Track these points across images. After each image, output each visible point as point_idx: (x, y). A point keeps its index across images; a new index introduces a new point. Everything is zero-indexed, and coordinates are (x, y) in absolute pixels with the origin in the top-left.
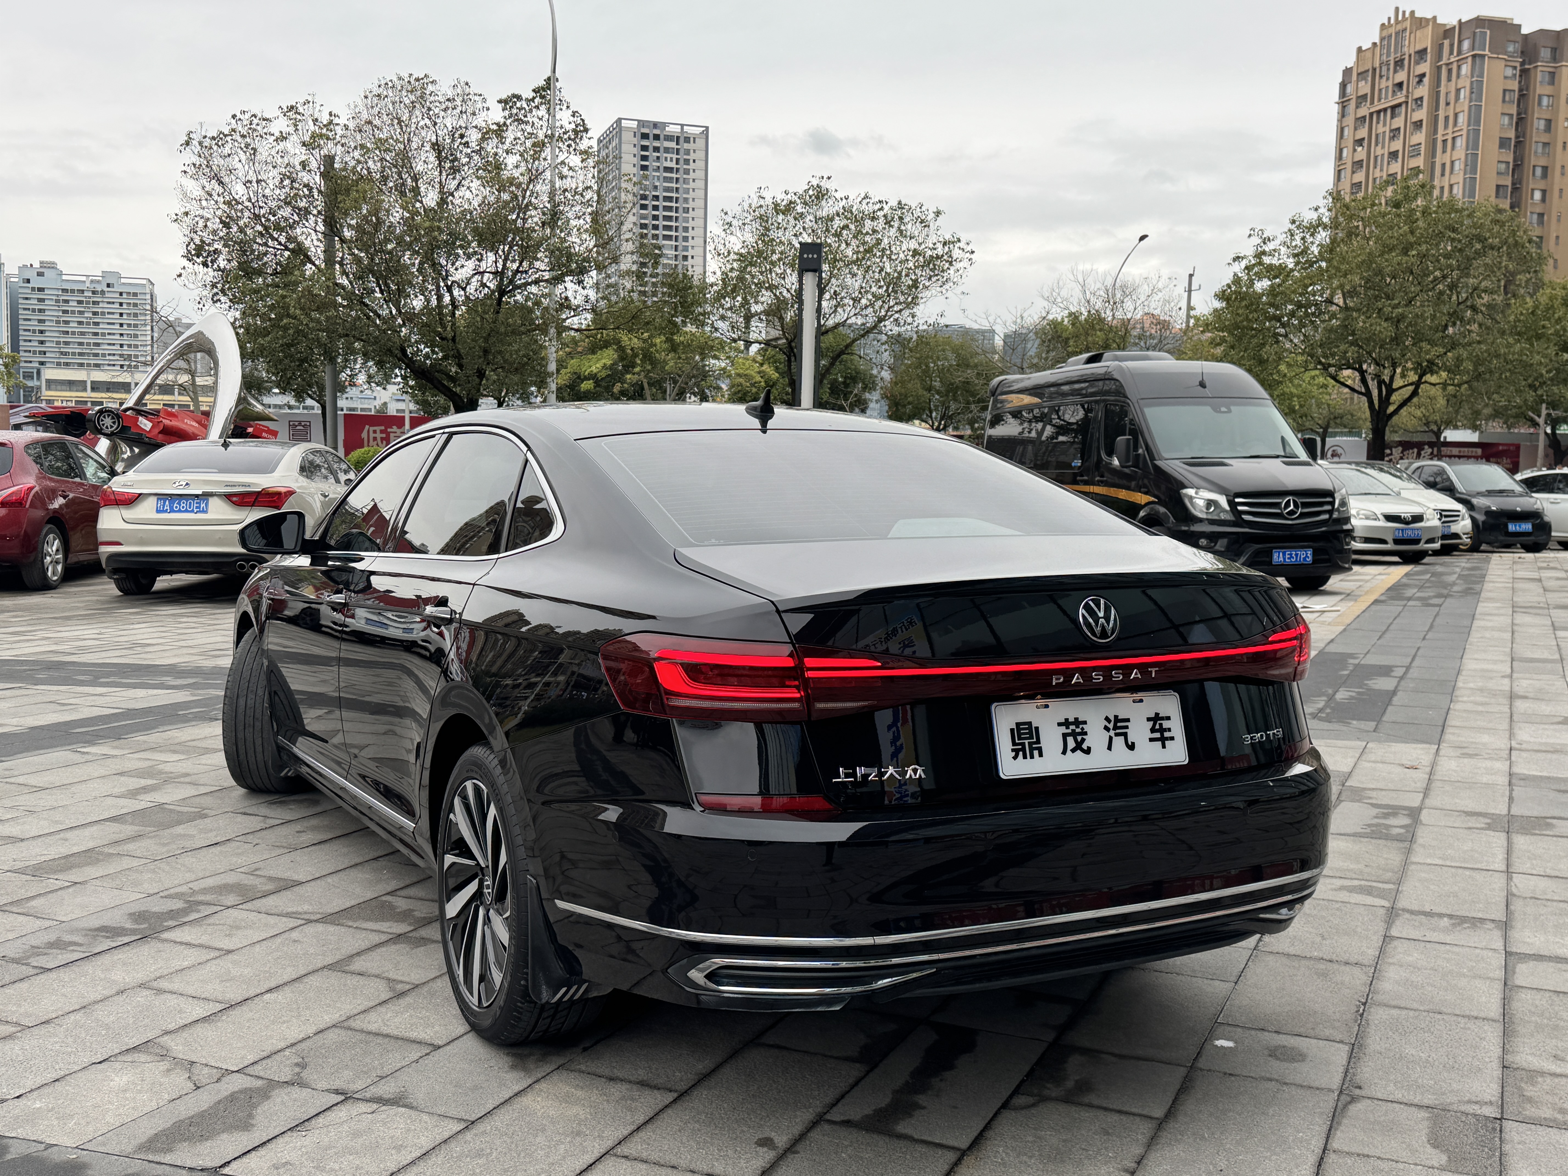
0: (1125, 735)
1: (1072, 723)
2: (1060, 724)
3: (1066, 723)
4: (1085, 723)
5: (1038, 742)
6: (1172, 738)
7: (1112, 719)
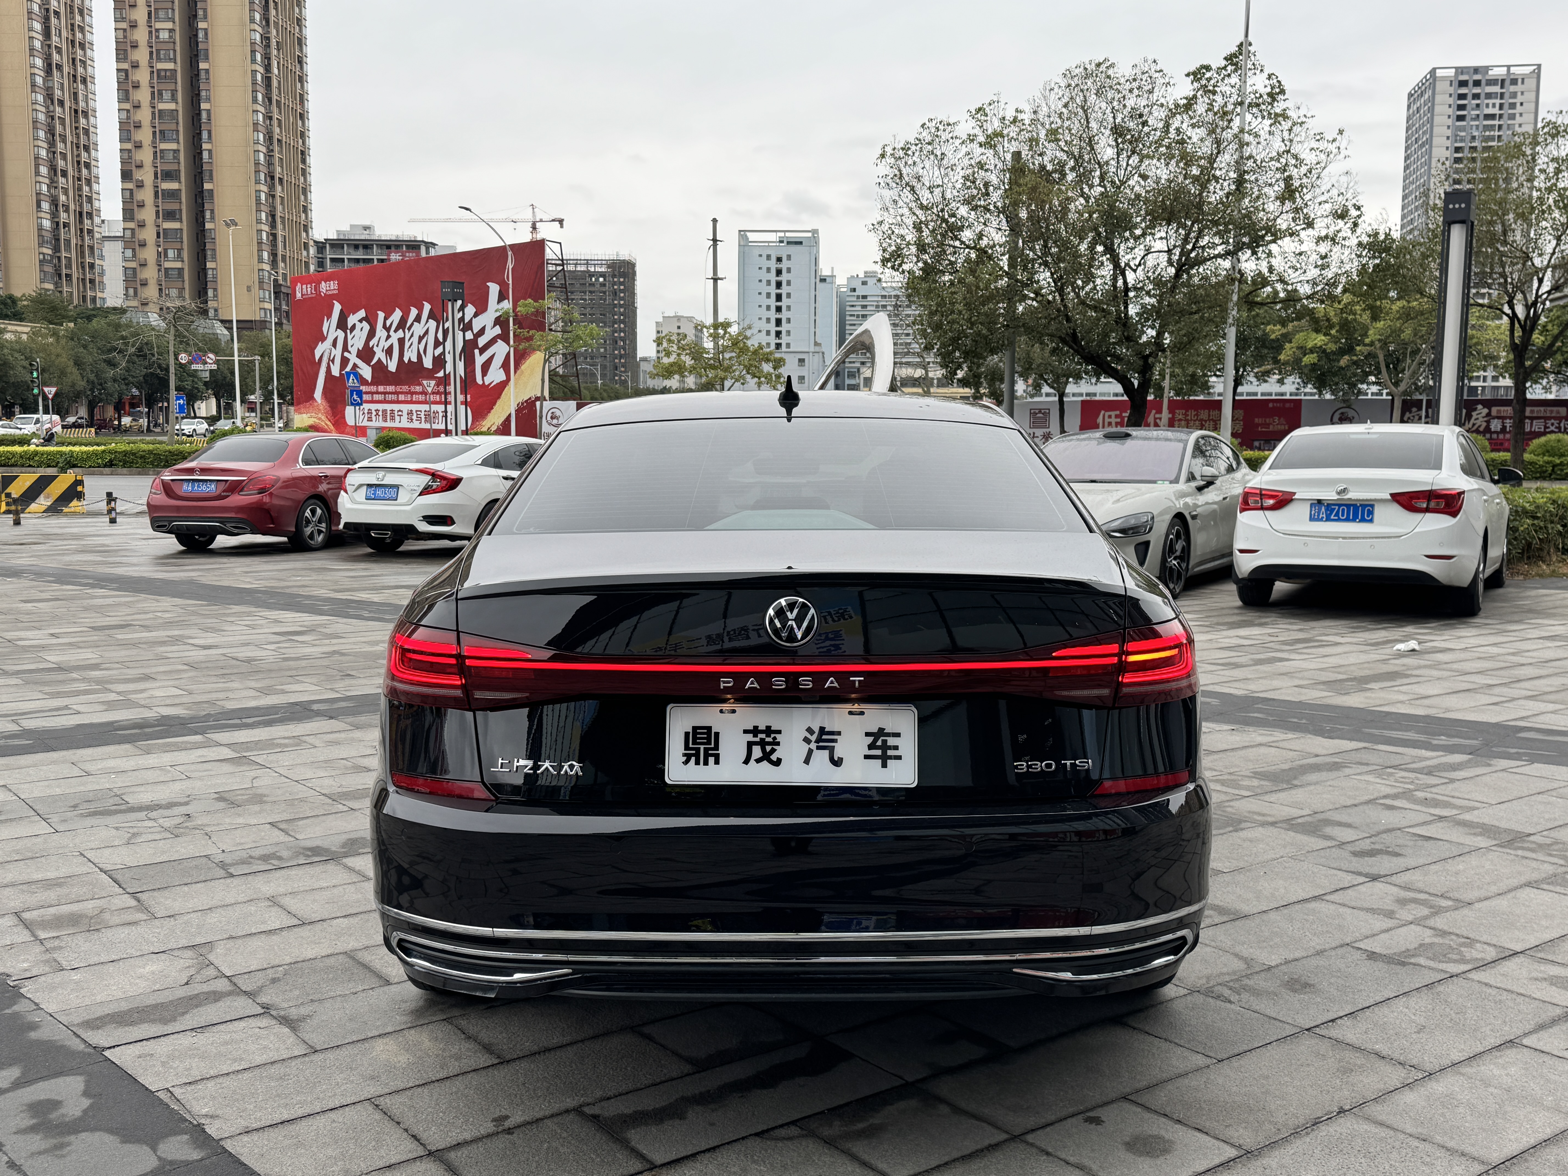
0: (832, 750)
1: (762, 732)
2: (746, 732)
3: (755, 731)
4: (779, 732)
5: (716, 748)
6: (899, 758)
7: (817, 730)
